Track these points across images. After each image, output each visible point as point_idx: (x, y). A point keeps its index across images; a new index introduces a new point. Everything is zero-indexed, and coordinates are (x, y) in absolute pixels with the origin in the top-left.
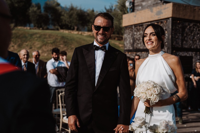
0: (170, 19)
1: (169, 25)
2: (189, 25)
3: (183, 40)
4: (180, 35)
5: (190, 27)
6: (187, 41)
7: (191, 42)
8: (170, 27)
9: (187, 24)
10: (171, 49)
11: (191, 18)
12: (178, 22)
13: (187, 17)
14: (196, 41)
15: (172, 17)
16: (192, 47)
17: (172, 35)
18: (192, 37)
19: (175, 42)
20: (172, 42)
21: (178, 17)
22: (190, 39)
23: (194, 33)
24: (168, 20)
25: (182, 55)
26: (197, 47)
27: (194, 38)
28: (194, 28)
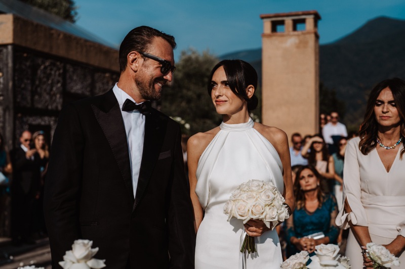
0: (10, 48)
1: (7, 59)
2: (43, 63)
3: (34, 93)
4: (29, 82)
5: (46, 68)
6: (40, 95)
7: (47, 97)
8: (10, 65)
9: (40, 61)
10: (12, 112)
11: (46, 50)
12: (25, 55)
13: (39, 48)
14: (55, 95)
15: (13, 44)
16: (50, 107)
17: (14, 81)
18: (48, 88)
19: (20, 96)
20: (15, 97)
21: (24, 44)
22: (45, 90)
23: (53, 80)
24: (5, 50)
25: (34, 123)
26: (57, 107)
27: (51, 90)
28: (51, 70)
